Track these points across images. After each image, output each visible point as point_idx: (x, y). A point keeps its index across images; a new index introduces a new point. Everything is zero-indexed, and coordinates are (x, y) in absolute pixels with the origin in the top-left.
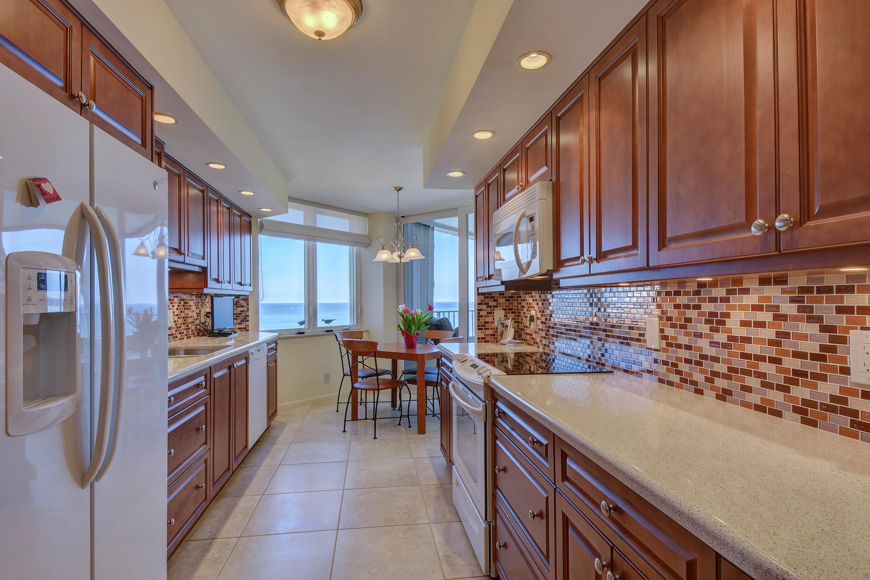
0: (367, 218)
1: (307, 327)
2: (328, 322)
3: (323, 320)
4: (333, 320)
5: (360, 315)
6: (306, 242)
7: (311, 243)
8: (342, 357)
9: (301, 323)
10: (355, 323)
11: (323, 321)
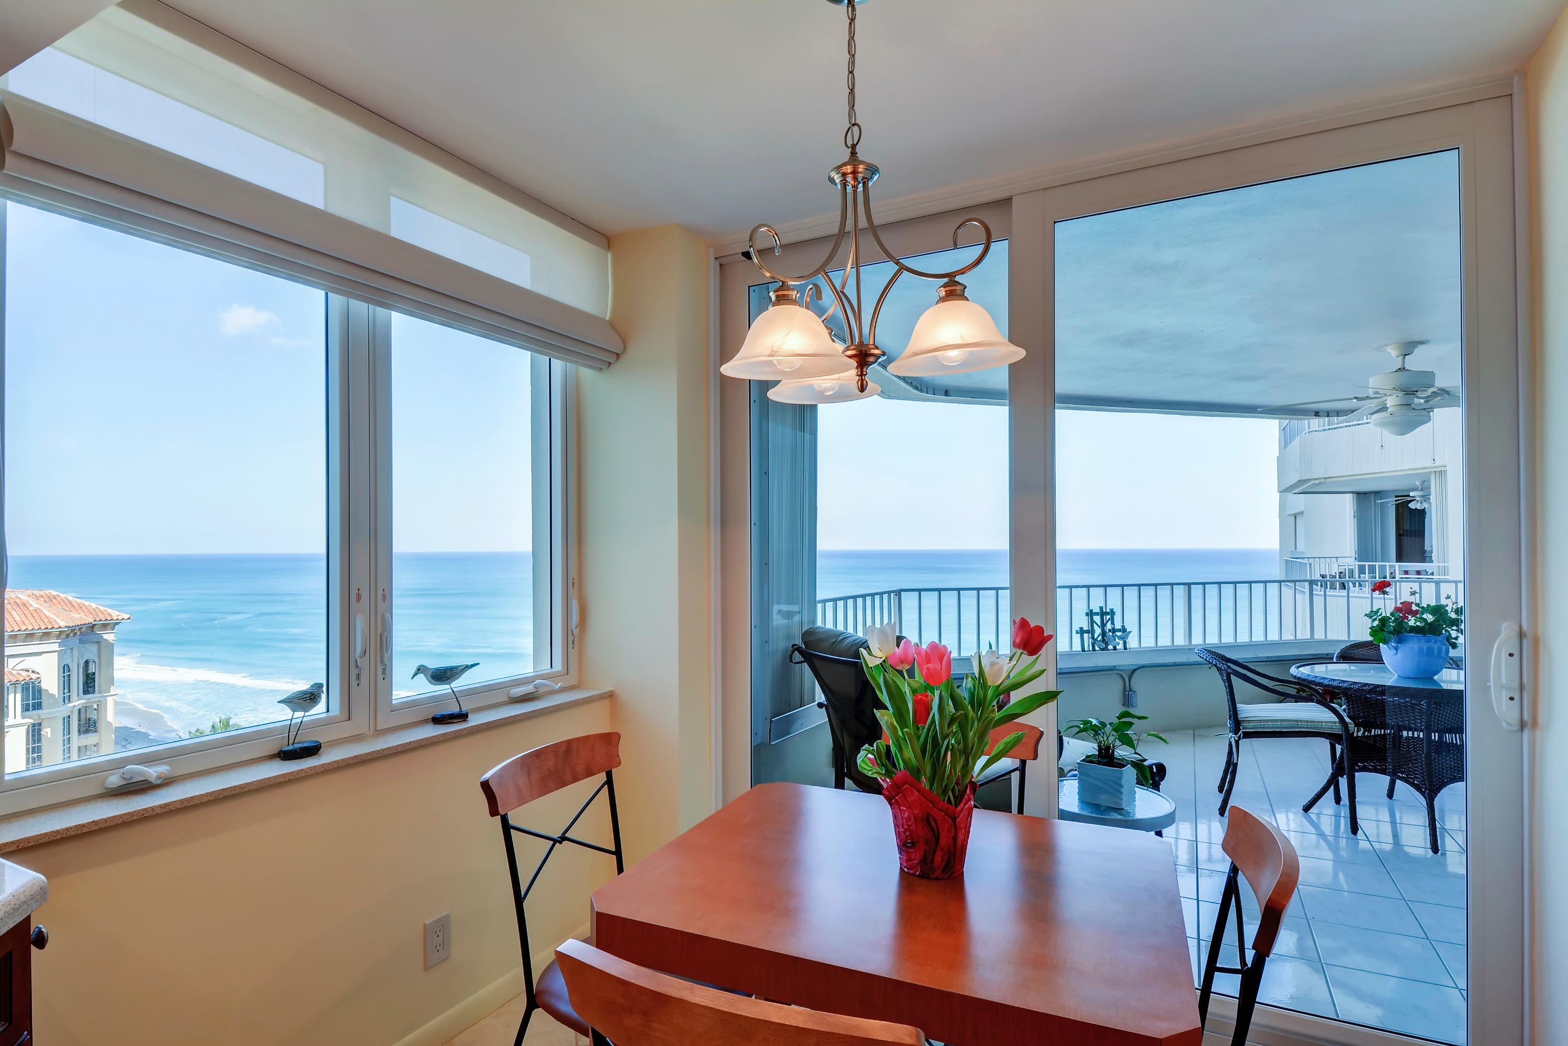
0: (609, 255)
1: (336, 710)
2: (442, 676)
3: (420, 670)
4: (468, 667)
5: (576, 632)
6: (335, 298)
7: (360, 308)
8: (519, 900)
9: (309, 698)
10: (558, 666)
11: (421, 676)
